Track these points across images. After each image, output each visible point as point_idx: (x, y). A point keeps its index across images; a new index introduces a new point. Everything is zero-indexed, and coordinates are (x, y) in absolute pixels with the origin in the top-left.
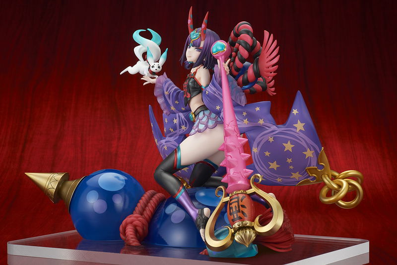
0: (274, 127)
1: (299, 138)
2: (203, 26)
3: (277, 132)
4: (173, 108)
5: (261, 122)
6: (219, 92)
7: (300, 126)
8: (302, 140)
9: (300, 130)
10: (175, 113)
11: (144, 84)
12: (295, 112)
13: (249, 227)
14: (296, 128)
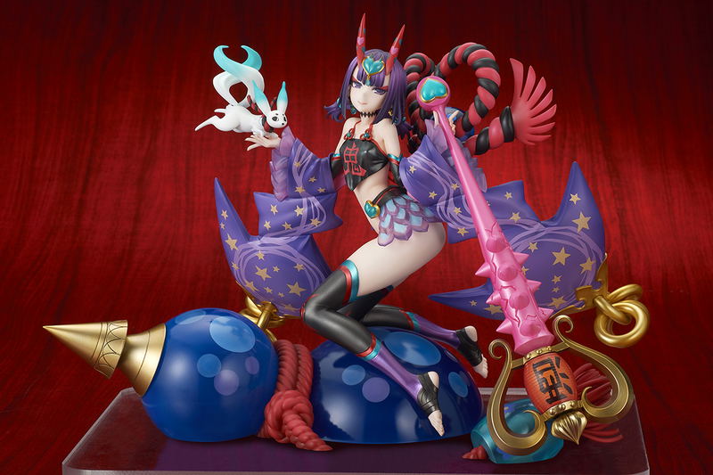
0: (538, 226)
1: (581, 242)
2: (394, 50)
3: (544, 233)
4: (300, 189)
5: (515, 217)
6: (440, 169)
7: (582, 222)
8: (584, 245)
9: (583, 229)
10: (301, 197)
11: (248, 149)
12: (575, 198)
13: (571, 411)
14: (576, 226)
